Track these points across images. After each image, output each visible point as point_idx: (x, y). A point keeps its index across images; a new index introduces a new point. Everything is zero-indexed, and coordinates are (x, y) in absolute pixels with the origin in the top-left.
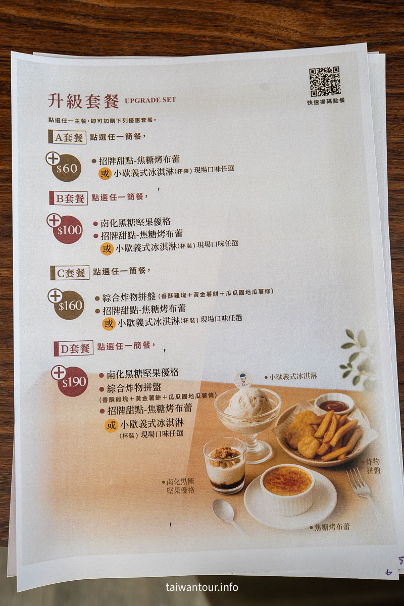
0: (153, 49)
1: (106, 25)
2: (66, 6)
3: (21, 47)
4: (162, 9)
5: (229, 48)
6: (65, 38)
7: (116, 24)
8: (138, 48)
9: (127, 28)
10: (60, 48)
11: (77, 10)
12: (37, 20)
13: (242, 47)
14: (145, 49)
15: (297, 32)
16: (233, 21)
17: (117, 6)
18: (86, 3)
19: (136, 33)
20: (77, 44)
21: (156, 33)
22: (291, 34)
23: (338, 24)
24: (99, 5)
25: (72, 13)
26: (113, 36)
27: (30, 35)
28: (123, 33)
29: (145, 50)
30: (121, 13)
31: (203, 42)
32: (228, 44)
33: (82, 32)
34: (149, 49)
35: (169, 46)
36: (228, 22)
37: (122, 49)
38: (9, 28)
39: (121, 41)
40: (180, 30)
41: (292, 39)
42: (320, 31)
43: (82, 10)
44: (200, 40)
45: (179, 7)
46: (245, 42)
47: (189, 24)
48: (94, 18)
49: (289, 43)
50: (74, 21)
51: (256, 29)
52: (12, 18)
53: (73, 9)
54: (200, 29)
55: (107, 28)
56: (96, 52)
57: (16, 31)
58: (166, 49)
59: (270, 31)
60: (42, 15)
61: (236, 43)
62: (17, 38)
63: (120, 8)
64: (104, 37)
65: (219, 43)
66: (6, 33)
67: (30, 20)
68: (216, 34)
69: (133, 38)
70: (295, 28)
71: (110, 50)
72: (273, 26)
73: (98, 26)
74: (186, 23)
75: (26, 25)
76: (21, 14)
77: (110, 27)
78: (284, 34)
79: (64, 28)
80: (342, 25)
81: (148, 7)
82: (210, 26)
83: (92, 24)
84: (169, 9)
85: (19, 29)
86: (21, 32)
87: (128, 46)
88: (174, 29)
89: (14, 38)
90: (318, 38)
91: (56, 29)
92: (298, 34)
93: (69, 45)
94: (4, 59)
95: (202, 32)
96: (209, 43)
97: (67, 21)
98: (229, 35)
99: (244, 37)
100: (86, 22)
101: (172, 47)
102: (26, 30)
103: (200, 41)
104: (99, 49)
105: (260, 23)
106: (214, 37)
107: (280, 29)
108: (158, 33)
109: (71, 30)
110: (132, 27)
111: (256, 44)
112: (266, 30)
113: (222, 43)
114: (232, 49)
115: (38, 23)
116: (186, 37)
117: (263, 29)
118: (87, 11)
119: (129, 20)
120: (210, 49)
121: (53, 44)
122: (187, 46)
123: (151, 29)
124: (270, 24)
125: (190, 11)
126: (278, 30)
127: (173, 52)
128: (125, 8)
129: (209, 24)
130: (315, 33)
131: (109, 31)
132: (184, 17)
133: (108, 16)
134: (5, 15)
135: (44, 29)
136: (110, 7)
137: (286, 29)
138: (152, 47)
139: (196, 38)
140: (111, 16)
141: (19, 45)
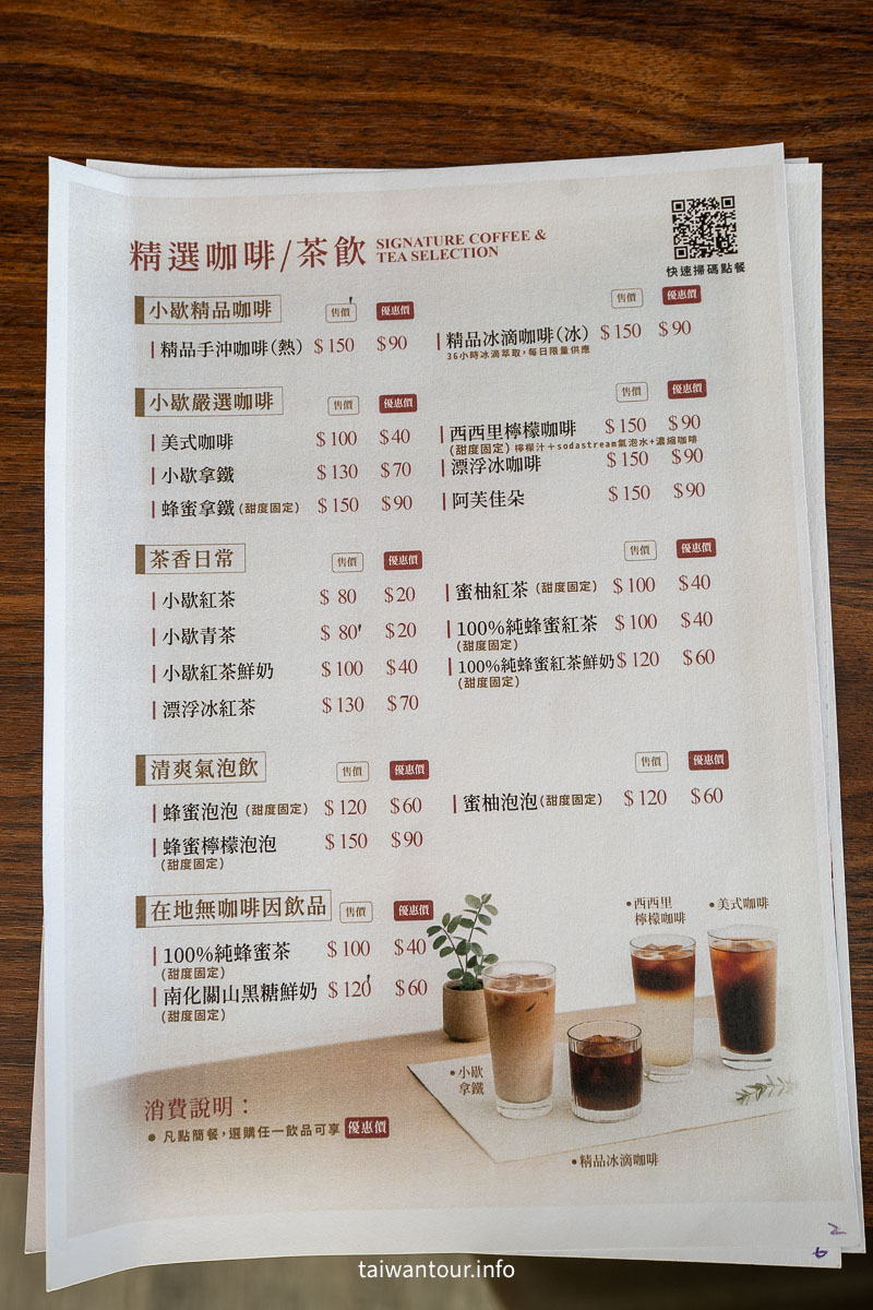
0: (380, 136)
2: (198, 49)
3: (105, 137)
4: (399, 52)
5: (540, 131)
7: (303, 85)
8: (350, 135)
9: (325, 93)
10: (187, 136)
11: (220, 56)
12: (139, 79)
16: (547, 75)
17: (303, 48)
18: (239, 43)
19: (344, 103)
20: (221, 129)
21: (385, 102)
24: (265, 47)
25: (210, 63)
26: (297, 111)
27: (123, 112)
28: (317, 103)
29: (364, 139)
30: (314, 62)
31: (486, 119)
32: (537, 123)
33: (232, 103)
35: (413, 128)
36: (536, 77)
38: (80, 98)
39: (314, 120)
40: (436, 95)
43: (231, 58)
44: (479, 115)
45: (433, 48)
46: (573, 118)
47: (455, 82)
48: (256, 72)
50: (215, 81)
51: (594, 90)
52: (85, 76)
53: (212, 55)
54: (478, 93)
55: (284, 93)
57: (95, 102)
58: (407, 135)
59: (625, 94)
60: (148, 69)
62: (97, 118)
63: (309, 51)
64: (277, 112)
65: (518, 121)
66: (74, 107)
67: (124, 78)
68: (512, 102)
69: (339, 115)
70: (676, 88)
72: (631, 83)
73: (265, 90)
74: (449, 81)
76: (104, 67)
77: (291, 92)
78: (654, 100)
81: (368, 48)
82: (498, 85)
83: (253, 87)
84: (413, 53)
85: (101, 98)
86: (105, 104)
87: (327, 130)
88: (422, 95)
89: (91, 117)
91: (178, 97)
92: (683, 99)
93: (206, 131)
96: (498, 121)
97: (199, 80)
98: (539, 103)
99: (570, 108)
100: (240, 81)
104: (268, 138)
105: (604, 79)
107: (645, 90)
108: (392, 102)
111: (596, 121)
113: (525, 122)
115: (141, 86)
117: (609, 90)
118: (241, 58)
119: (329, 77)
120: (498, 135)
121: (170, 129)
122: (452, 128)
123: (376, 94)
124: (624, 81)
125: (457, 56)
126: (641, 93)
127: (423, 141)
128: (321, 52)
129: (496, 82)
131: (289, 101)
132: (445, 68)
133: (286, 69)
134: (71, 70)
135: (152, 98)
136: (290, 50)
137: (659, 89)
138: (378, 133)
139: (470, 112)
140: (291, 69)
141: (102, 132)
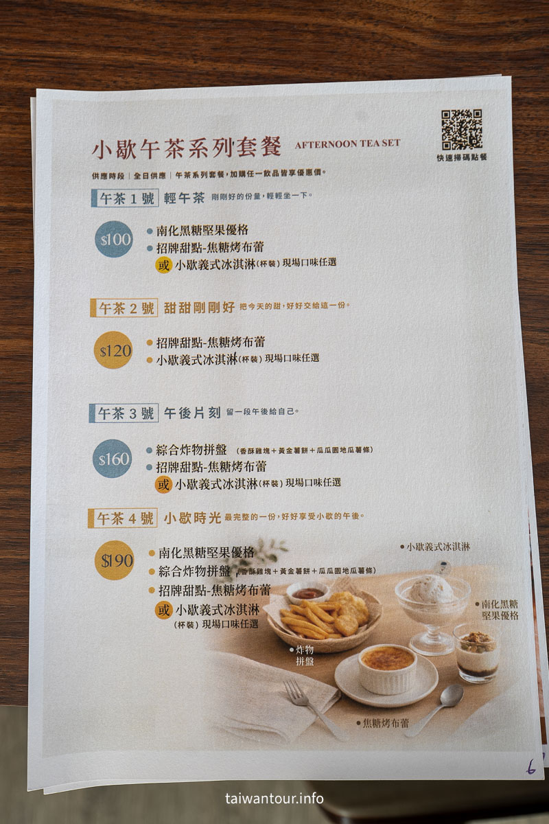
1: (173, 10)
6: (119, 29)
13: (357, 38)
14: (228, 42)
15: (430, 17)
22: (423, 20)
23: (485, 6)
34: (233, 43)
37: (197, 43)
41: (425, 26)
42: (461, 15)
49: (420, 32)
56: (162, 48)
61: (350, 33)
71: (180, 44)
75: (65, 12)
79: (117, 15)
80: (491, 7)
90: (459, 25)
94: (38, 59)
95: (303, 19)
101: (263, 39)
102: (65, 18)
103: (301, 31)
106: (320, 25)
109: (127, 18)
110: (208, 13)
112: (389, 14)
114: (343, 41)
116: (281, 26)
130: (455, 18)
